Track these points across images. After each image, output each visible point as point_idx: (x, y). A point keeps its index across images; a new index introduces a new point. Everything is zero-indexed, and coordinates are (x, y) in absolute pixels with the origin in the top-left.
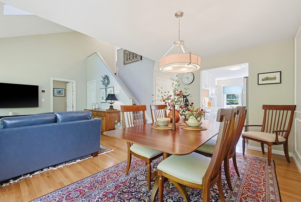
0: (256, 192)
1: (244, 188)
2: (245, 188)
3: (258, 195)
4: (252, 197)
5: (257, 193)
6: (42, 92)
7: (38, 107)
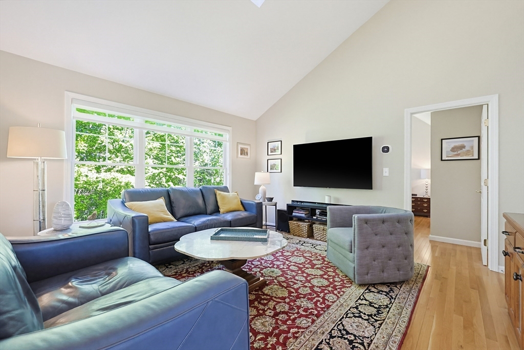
6: (383, 151)
7: (372, 189)
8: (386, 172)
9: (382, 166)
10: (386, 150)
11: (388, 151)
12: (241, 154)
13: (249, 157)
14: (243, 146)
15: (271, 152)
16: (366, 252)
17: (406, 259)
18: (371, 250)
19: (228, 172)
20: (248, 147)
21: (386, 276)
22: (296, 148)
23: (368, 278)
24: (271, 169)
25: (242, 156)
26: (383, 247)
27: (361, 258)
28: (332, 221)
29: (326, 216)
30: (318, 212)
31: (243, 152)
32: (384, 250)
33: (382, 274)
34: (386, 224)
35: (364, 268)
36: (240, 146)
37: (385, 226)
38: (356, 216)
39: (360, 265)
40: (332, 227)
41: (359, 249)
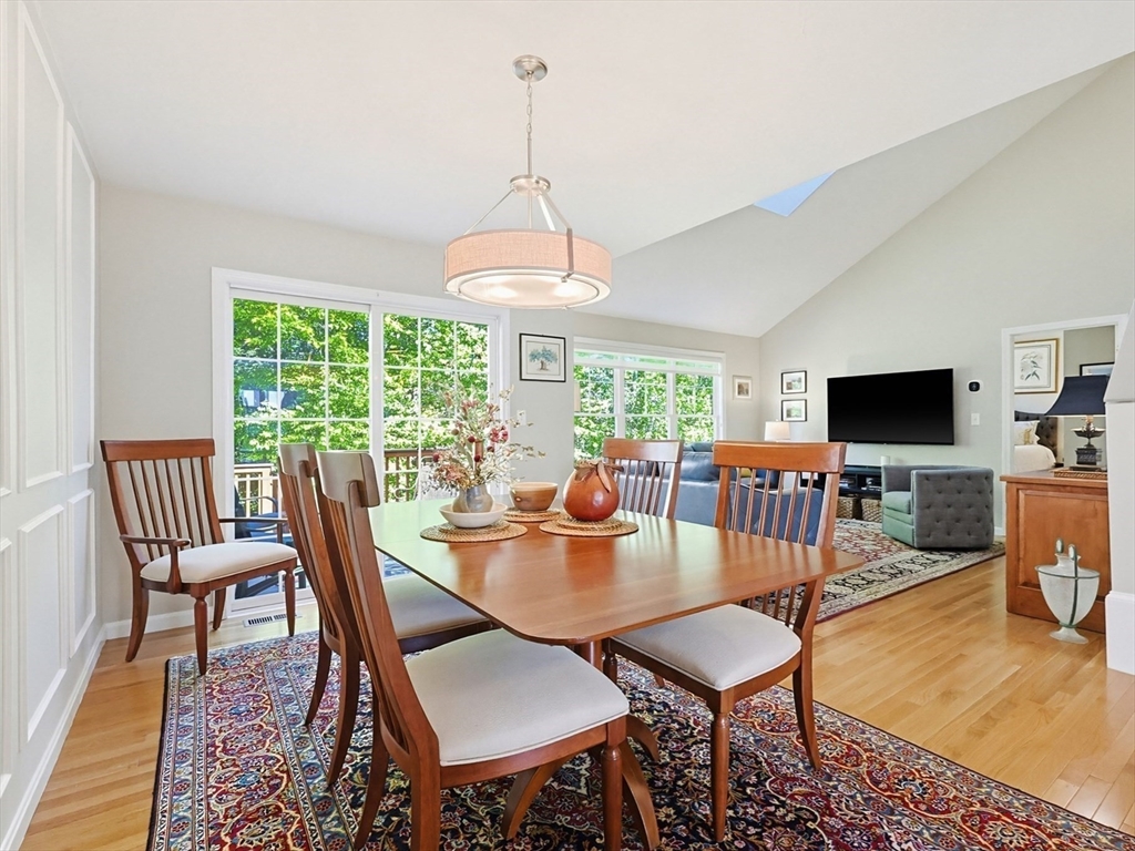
0: (242, 771)
1: (283, 756)
2: (279, 757)
3: (231, 768)
4: (250, 749)
5: (238, 772)
6: (971, 389)
7: (952, 444)
8: (976, 419)
9: (970, 411)
10: (974, 387)
11: (977, 389)
12: (739, 393)
13: (750, 396)
14: (743, 381)
15: (789, 388)
16: (927, 511)
17: (978, 522)
18: (932, 509)
19: (721, 421)
20: (749, 381)
21: (952, 540)
22: (832, 382)
23: (929, 541)
24: (789, 415)
25: (741, 397)
26: (949, 506)
27: (920, 518)
28: (888, 484)
29: (880, 485)
30: (869, 480)
31: (742, 390)
32: (951, 510)
33: (947, 537)
34: (952, 480)
35: (923, 529)
36: (737, 381)
37: (951, 483)
38: (914, 472)
39: (920, 526)
40: (888, 491)
41: (918, 507)
